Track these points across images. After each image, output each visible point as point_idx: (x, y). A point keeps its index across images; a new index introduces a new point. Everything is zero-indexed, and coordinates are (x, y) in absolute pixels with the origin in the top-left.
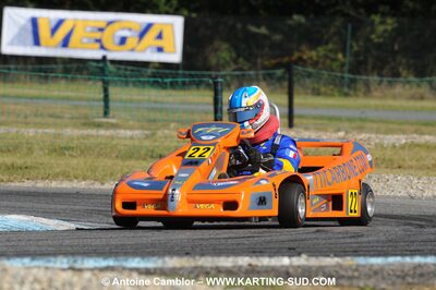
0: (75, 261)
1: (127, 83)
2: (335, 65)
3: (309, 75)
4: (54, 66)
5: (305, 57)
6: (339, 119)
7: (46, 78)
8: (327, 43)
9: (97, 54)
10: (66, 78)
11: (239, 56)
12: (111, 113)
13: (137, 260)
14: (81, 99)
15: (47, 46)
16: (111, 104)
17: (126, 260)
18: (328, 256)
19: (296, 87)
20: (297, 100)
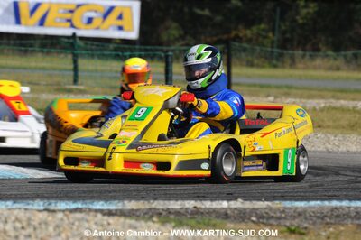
0: (50, 204)
1: (92, 56)
2: (266, 42)
3: (245, 50)
4: (32, 42)
5: (241, 35)
6: (269, 86)
7: (26, 52)
8: (260, 24)
9: (68, 32)
10: (42, 51)
11: (186, 33)
12: (80, 81)
13: (101, 203)
14: (54, 69)
15: (26, 25)
16: (80, 74)
17: (92, 203)
18: (261, 200)
19: (234, 60)
20: (235, 71)
